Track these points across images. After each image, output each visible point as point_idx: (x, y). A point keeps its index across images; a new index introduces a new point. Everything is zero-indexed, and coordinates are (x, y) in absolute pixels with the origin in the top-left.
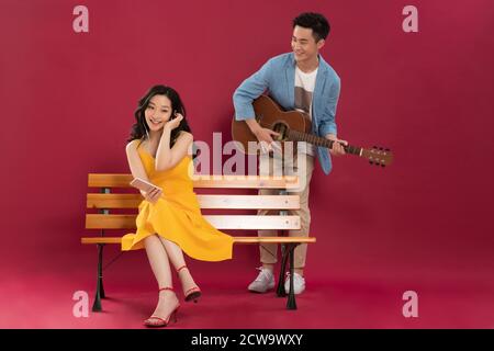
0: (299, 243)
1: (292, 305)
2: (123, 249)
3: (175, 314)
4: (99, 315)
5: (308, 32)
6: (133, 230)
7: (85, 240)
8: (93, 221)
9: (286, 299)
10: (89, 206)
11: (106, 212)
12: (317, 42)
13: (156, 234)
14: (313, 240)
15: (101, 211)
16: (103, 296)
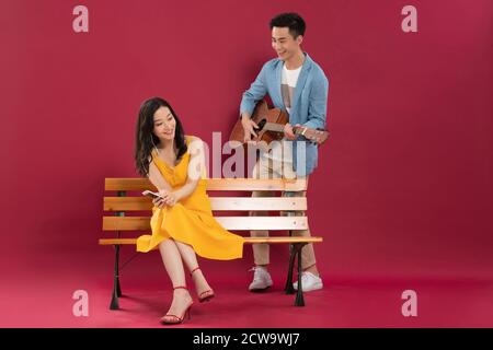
0: (307, 243)
1: (300, 302)
2: (138, 250)
3: (190, 311)
4: (117, 313)
5: (285, 30)
6: (148, 231)
7: (103, 242)
8: (110, 223)
9: (294, 297)
10: (106, 209)
11: (122, 214)
12: (295, 38)
13: (172, 239)
14: (320, 240)
15: (117, 213)
16: (120, 295)
